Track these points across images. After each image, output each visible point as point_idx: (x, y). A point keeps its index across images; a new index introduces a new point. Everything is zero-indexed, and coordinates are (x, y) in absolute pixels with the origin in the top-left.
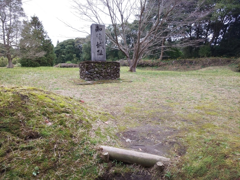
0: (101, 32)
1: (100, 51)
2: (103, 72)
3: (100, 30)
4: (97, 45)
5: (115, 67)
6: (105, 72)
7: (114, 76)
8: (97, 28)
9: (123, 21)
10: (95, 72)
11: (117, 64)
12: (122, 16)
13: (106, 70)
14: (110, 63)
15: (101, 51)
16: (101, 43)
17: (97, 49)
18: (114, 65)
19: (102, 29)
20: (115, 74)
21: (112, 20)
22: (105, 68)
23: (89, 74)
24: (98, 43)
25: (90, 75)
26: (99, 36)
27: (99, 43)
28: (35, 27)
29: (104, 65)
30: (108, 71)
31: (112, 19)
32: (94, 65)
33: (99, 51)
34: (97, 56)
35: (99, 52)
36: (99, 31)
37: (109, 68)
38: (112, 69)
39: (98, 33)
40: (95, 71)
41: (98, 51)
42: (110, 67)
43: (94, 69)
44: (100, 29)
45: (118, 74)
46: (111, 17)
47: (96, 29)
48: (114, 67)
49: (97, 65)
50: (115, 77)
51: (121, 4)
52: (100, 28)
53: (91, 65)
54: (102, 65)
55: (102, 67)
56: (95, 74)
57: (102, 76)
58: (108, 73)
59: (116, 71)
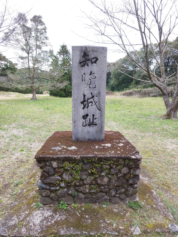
0: (94, 68)
1: (90, 117)
2: (84, 184)
3: (92, 63)
4: (82, 103)
5: (125, 170)
6: (90, 185)
7: (120, 194)
8: (84, 57)
9: (162, 38)
10: (63, 185)
11: (131, 163)
12: (160, 29)
13: (95, 179)
14: (107, 159)
15: (93, 115)
16: (93, 97)
17: (82, 112)
18: (120, 165)
19: (97, 59)
20: (123, 190)
21: (142, 37)
22: (92, 174)
23: (47, 189)
24: (84, 96)
25: (50, 190)
26: (88, 77)
27: (88, 96)
28: (64, 56)
29: (88, 166)
30: (102, 180)
31: (142, 35)
32: (60, 165)
33: (87, 115)
34: (80, 128)
35: (88, 119)
36: (90, 64)
37: (103, 174)
38: (113, 175)
39: (86, 69)
40: (62, 181)
41: (85, 117)
42: (110, 169)
43: (60, 176)
44: (93, 60)
45: (131, 190)
46: (141, 32)
47: (82, 59)
48: (120, 171)
49: (67, 165)
50: (123, 196)
51: (161, 10)
52: (92, 56)
53: (51, 165)
54: (84, 167)
55: (82, 170)
56: (61, 187)
57: (84, 194)
58: (99, 185)
59: (128, 180)
